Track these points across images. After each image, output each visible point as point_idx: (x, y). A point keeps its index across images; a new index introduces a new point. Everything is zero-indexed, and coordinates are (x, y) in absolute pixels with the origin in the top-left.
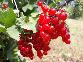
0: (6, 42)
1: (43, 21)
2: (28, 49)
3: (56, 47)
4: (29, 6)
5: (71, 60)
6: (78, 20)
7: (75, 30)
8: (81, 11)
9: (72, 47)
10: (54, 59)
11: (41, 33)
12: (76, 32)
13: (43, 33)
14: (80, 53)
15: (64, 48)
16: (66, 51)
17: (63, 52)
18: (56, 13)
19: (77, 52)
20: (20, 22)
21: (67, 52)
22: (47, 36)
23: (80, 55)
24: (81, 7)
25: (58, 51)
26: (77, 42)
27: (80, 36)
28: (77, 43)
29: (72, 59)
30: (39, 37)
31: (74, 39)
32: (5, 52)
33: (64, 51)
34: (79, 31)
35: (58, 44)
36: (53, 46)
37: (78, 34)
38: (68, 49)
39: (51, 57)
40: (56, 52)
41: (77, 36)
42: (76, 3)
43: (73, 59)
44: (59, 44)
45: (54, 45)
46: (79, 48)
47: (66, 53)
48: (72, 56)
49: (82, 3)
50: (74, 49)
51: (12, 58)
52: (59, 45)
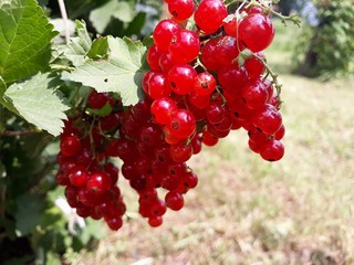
0: (16, 160)
1: (169, 56)
2: (99, 179)
3: (230, 194)
4: (118, 9)
5: (288, 247)
6: (328, 86)
7: (314, 124)
8: (342, 46)
9: (296, 197)
10: (219, 243)
11: (157, 104)
12: (318, 133)
13: (166, 105)
14: (331, 222)
15: (265, 198)
16: (272, 213)
17: (257, 214)
18: (226, 20)
19: (319, 216)
20: (71, 57)
21: (277, 215)
22: (184, 116)
23: (328, 228)
24: (344, 28)
25: (239, 209)
26: (318, 175)
27: (331, 151)
28: (320, 182)
29: (293, 246)
30: (151, 129)
31: (306, 161)
32: (12, 202)
33: (263, 210)
34: (331, 129)
35: (238, 182)
36: (218, 187)
37: (326, 144)
38: (280, 201)
39: (205, 235)
40: (228, 212)
41: (320, 152)
42: (322, 11)
43: (299, 247)
44: (244, 180)
45: (221, 184)
46: (327, 200)
47: (270, 217)
48: (294, 232)
49: (347, 13)
50: (306, 202)
51: (39, 228)
52: (242, 185)
